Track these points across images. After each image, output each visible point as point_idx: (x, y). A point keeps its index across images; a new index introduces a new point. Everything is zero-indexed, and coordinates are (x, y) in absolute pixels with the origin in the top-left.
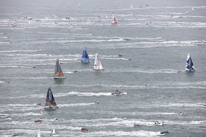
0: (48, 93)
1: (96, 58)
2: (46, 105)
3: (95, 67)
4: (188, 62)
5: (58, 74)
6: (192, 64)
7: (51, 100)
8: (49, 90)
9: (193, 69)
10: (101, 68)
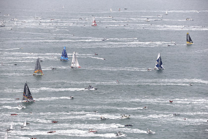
0: (25, 88)
1: (73, 56)
2: (24, 99)
3: (72, 65)
4: (158, 61)
5: (37, 71)
6: (161, 63)
7: (27, 94)
8: (26, 85)
9: (161, 68)
10: (78, 65)
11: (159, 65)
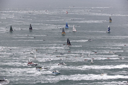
3: (73, 30)
4: (108, 28)
5: (63, 33)
8: (68, 39)
10: (75, 30)
11: (109, 30)
